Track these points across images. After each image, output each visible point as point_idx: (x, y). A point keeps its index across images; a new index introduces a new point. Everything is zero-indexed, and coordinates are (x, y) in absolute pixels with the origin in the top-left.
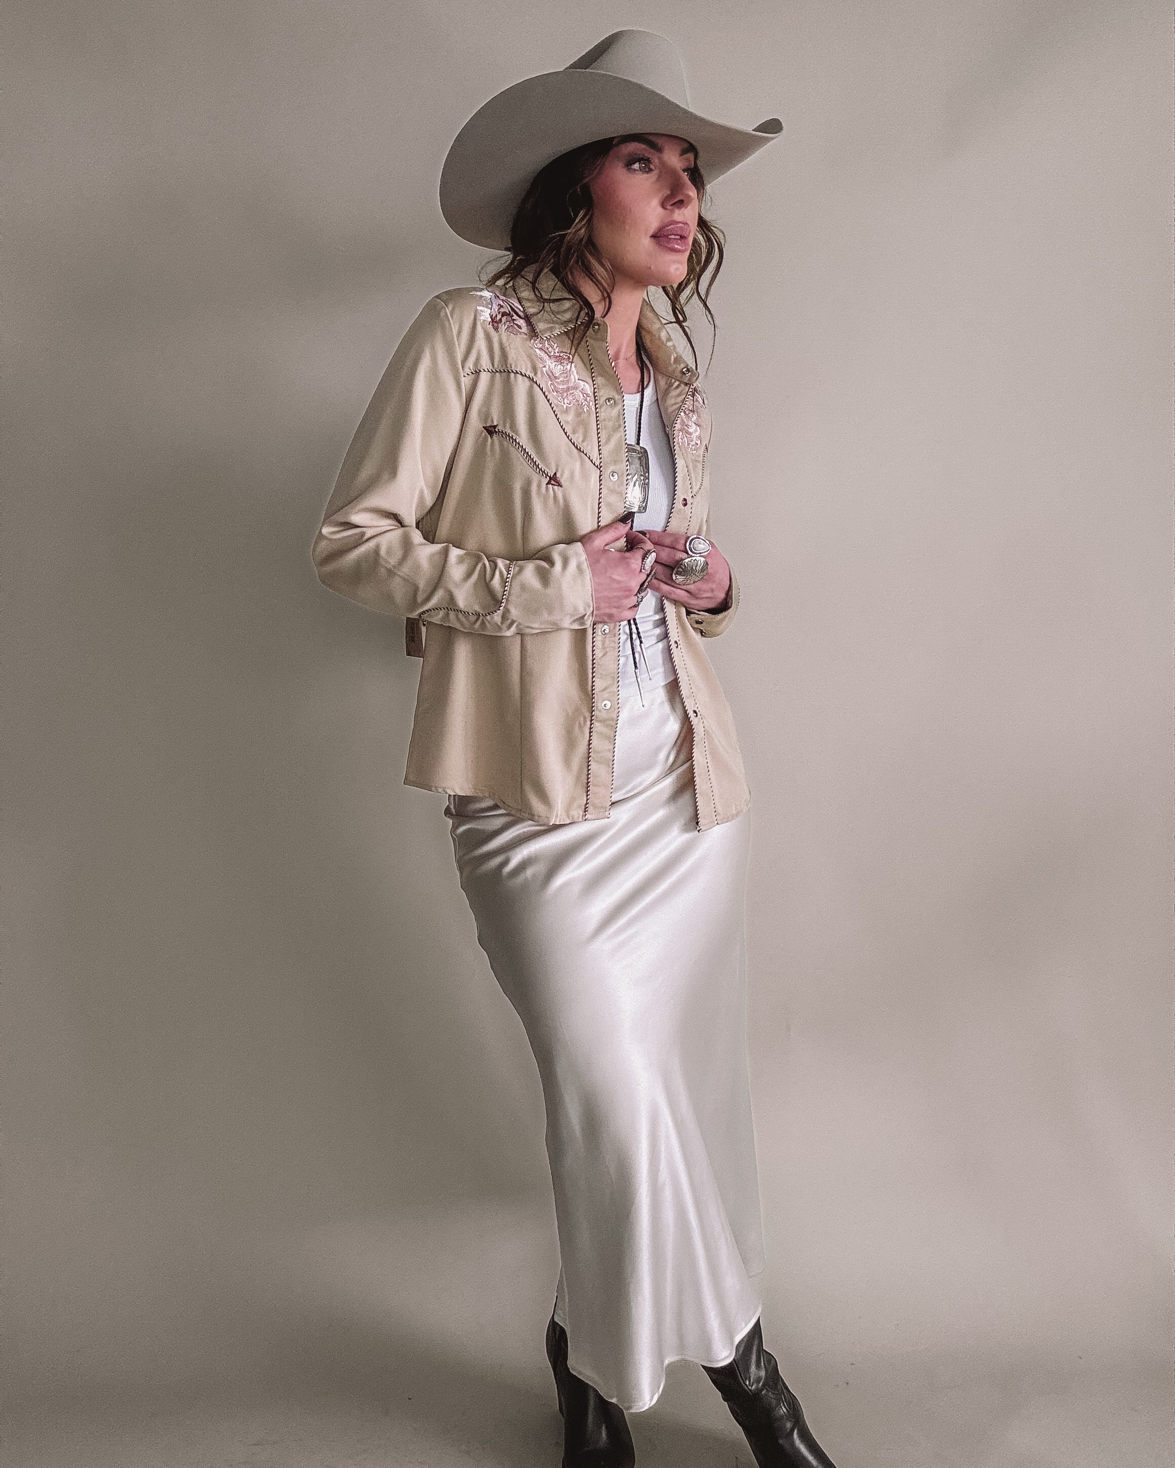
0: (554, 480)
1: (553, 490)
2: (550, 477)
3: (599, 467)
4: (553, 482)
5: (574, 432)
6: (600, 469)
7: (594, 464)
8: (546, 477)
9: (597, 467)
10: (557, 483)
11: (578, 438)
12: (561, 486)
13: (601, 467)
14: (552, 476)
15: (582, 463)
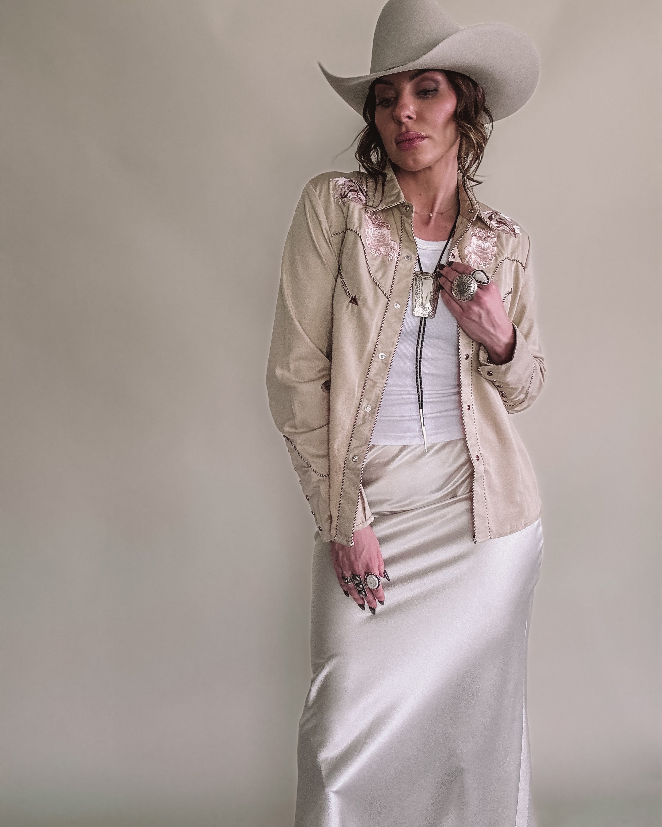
0: (354, 301)
1: (352, 306)
2: (352, 298)
3: (388, 298)
4: (353, 301)
5: (376, 272)
6: (388, 299)
7: (385, 295)
8: (350, 298)
9: (387, 297)
10: (355, 302)
11: (378, 276)
12: (357, 305)
13: (389, 298)
14: (353, 297)
15: (375, 293)
